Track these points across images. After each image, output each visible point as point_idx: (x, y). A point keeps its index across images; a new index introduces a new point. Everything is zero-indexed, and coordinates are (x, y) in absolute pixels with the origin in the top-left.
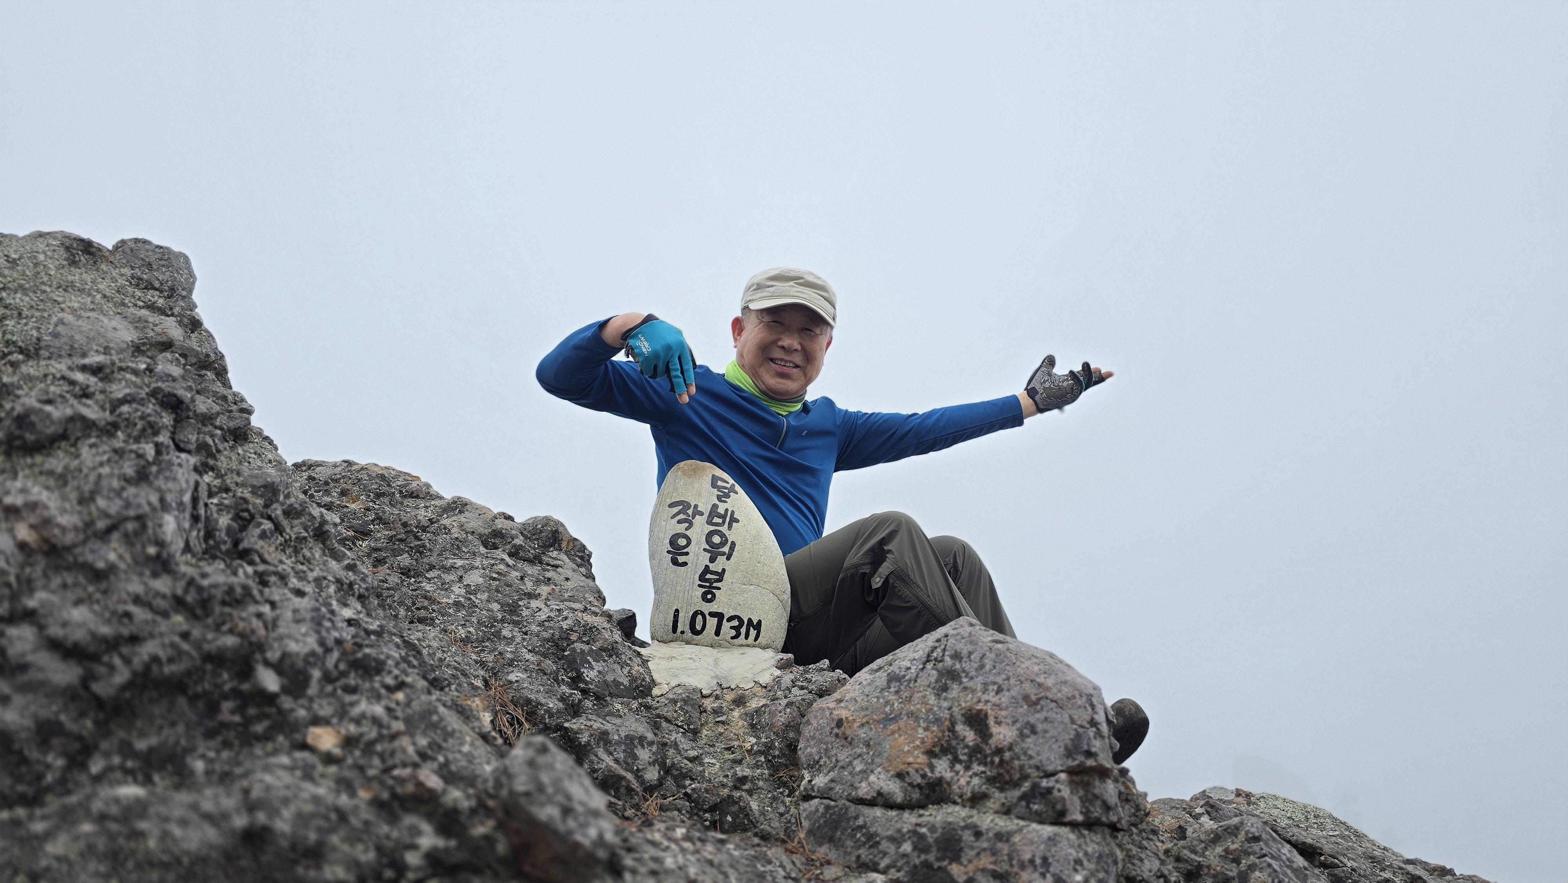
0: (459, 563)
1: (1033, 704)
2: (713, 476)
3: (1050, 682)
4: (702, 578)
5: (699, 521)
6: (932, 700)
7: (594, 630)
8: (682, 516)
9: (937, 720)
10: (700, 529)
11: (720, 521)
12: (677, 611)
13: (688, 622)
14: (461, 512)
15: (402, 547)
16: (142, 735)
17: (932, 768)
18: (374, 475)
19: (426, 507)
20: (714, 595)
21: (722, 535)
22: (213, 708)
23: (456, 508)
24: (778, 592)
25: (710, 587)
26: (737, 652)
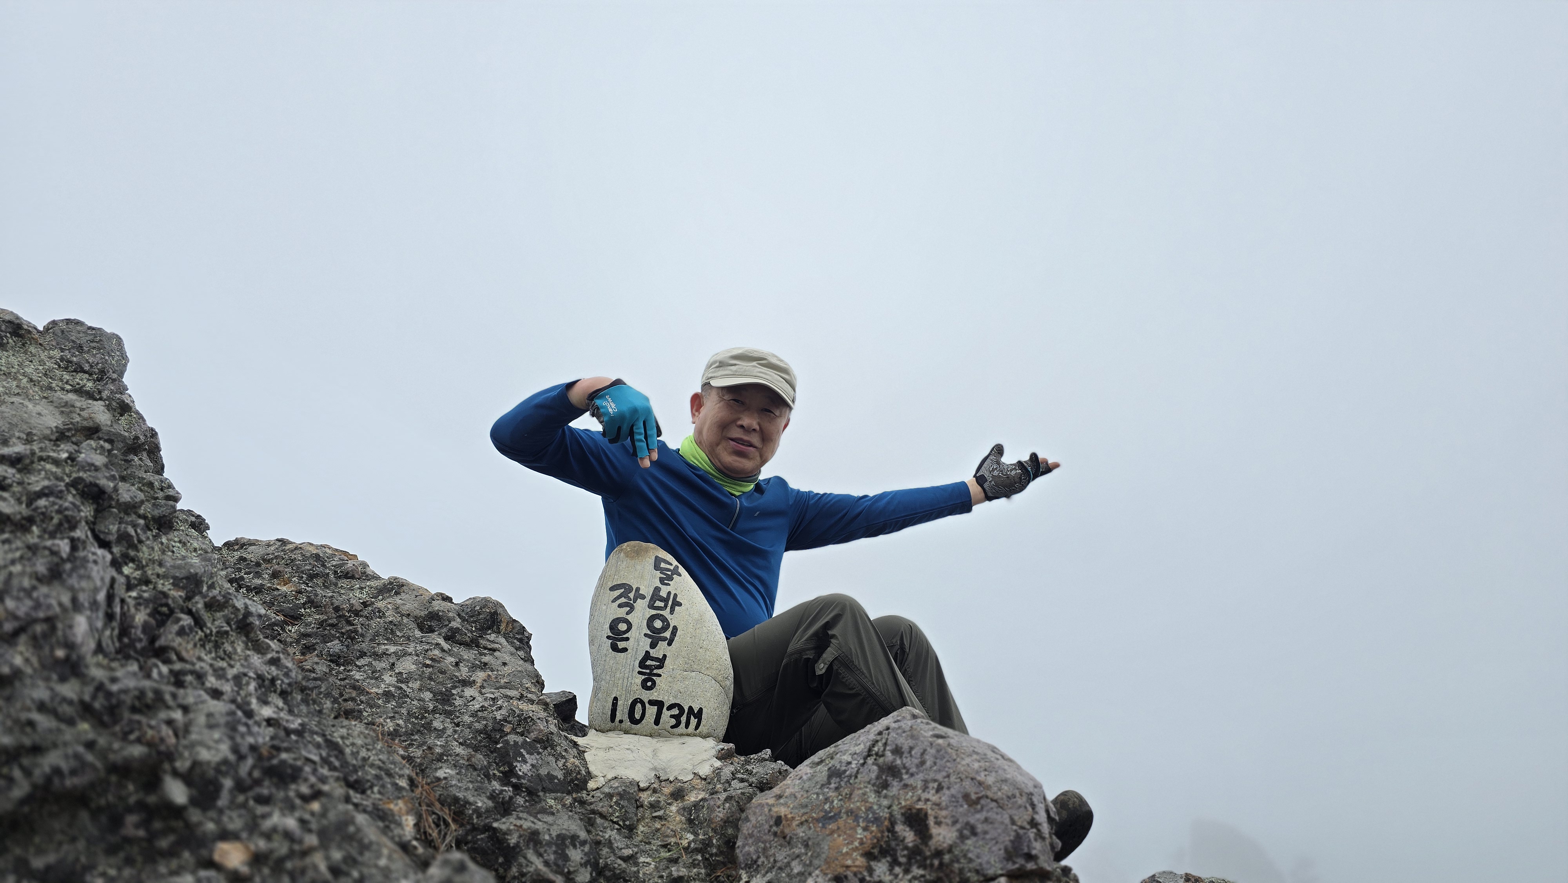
0: (392, 649)
1: (973, 803)
2: (657, 557)
3: (990, 780)
4: (642, 664)
5: (641, 604)
6: (872, 798)
7: (529, 720)
8: (623, 600)
9: (877, 820)
10: (641, 613)
11: (662, 604)
12: (616, 699)
13: (626, 711)
14: (397, 593)
15: (333, 632)
16: (40, 852)
17: (871, 871)
18: (308, 554)
19: (361, 588)
20: (654, 683)
21: (664, 619)
22: (116, 822)
23: (392, 589)
24: (720, 678)
25: (651, 674)
26: (677, 741)
